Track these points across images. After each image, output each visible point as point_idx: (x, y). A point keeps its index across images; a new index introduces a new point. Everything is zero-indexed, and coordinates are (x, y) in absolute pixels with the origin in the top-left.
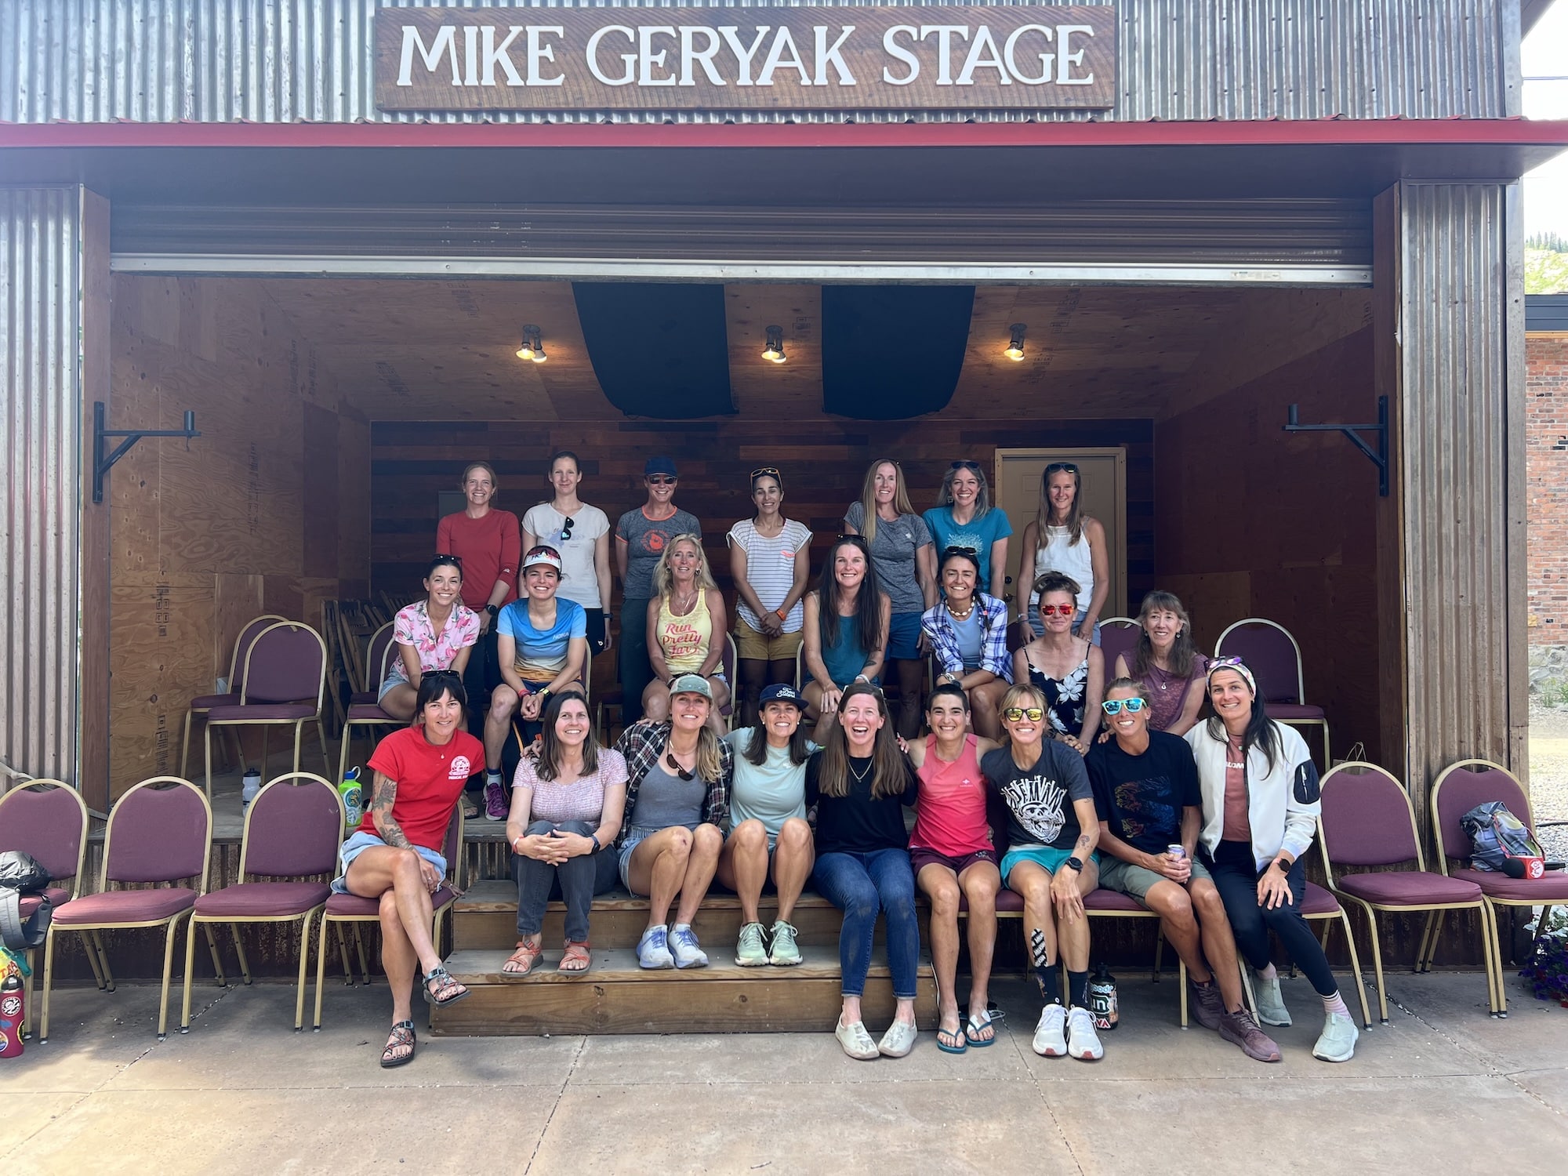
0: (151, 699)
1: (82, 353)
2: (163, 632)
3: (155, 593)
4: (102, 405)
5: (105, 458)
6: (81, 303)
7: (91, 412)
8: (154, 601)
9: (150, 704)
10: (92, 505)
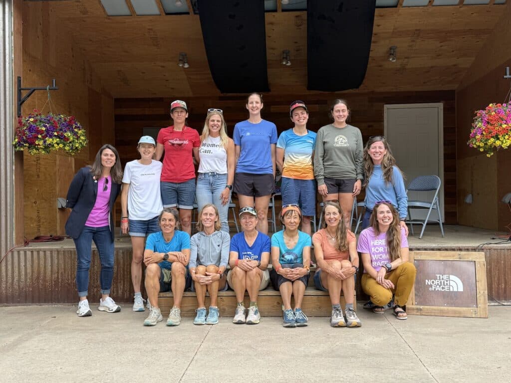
0: (34, 203)
1: (13, 57)
2: (38, 176)
3: (35, 159)
4: (20, 78)
5: (21, 99)
6: (13, 36)
7: (17, 80)
8: (35, 163)
9: (34, 205)
10: (17, 118)
